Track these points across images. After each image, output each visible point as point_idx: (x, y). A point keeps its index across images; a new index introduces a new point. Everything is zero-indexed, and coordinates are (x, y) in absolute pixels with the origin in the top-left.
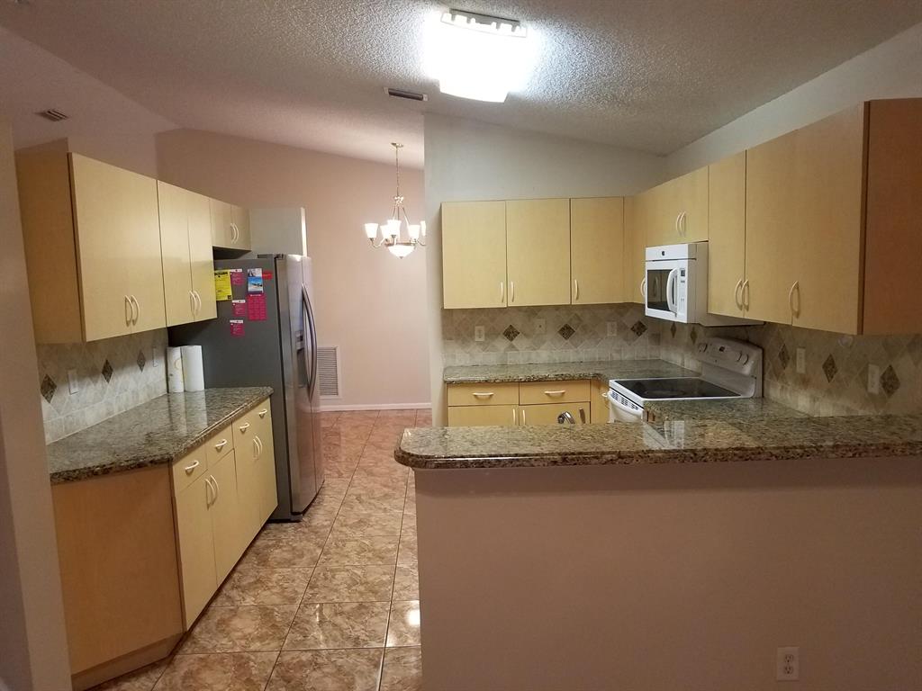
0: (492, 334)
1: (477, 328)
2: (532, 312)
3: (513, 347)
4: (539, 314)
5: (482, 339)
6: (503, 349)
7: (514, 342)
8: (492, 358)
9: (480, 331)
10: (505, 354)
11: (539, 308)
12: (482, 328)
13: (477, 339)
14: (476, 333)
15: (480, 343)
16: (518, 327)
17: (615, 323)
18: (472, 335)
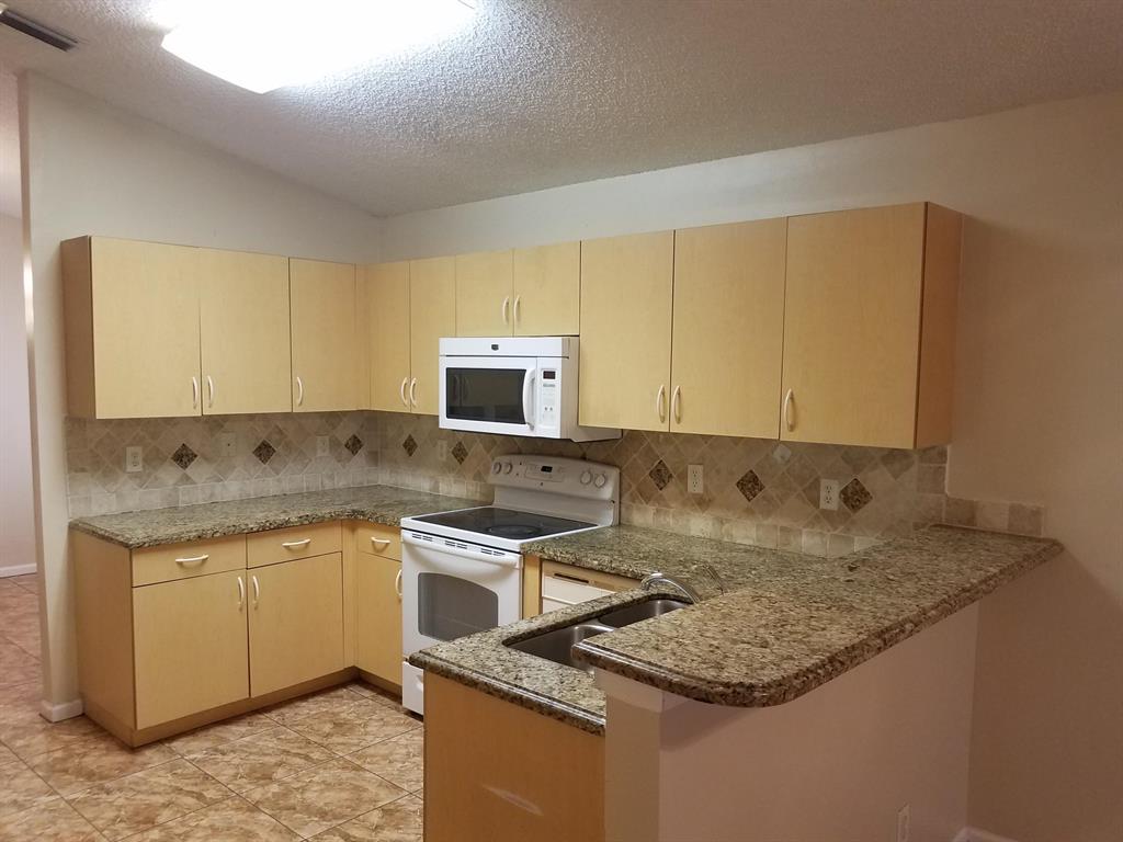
0: (153, 459)
1: (130, 450)
2: (217, 423)
3: (187, 479)
4: (227, 425)
5: (139, 468)
6: (171, 482)
7: (188, 471)
8: (154, 498)
9: (135, 455)
10: (176, 490)
11: (226, 418)
12: (139, 449)
13: (130, 468)
14: (129, 458)
15: (135, 476)
16: (194, 447)
17: (327, 438)
18: (120, 461)
